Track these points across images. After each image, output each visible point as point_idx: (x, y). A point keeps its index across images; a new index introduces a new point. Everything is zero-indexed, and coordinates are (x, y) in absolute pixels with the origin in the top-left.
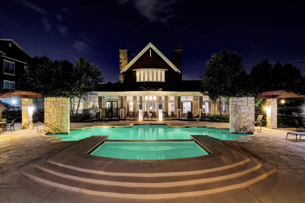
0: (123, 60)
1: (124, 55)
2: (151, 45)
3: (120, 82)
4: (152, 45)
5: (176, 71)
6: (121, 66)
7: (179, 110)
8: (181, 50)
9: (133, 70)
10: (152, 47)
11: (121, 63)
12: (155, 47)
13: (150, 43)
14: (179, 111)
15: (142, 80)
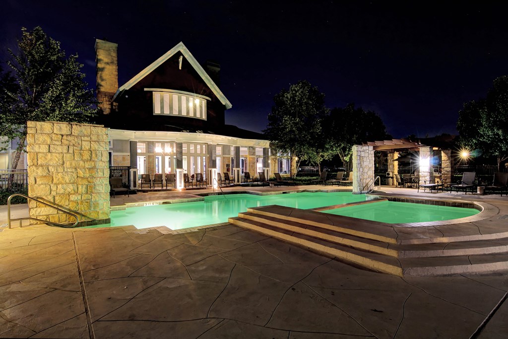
0: (107, 63)
1: (110, 54)
2: (181, 47)
3: (103, 112)
4: (185, 47)
5: (224, 104)
6: (101, 77)
7: (238, 169)
8: (219, 69)
9: (146, 89)
10: (182, 51)
11: (102, 69)
12: (190, 54)
13: (181, 43)
14: (238, 171)
15: (167, 112)
